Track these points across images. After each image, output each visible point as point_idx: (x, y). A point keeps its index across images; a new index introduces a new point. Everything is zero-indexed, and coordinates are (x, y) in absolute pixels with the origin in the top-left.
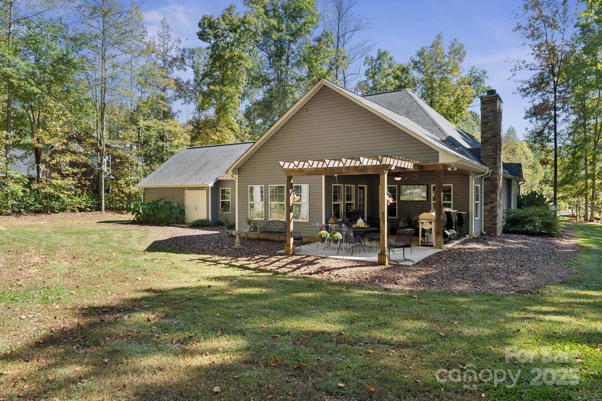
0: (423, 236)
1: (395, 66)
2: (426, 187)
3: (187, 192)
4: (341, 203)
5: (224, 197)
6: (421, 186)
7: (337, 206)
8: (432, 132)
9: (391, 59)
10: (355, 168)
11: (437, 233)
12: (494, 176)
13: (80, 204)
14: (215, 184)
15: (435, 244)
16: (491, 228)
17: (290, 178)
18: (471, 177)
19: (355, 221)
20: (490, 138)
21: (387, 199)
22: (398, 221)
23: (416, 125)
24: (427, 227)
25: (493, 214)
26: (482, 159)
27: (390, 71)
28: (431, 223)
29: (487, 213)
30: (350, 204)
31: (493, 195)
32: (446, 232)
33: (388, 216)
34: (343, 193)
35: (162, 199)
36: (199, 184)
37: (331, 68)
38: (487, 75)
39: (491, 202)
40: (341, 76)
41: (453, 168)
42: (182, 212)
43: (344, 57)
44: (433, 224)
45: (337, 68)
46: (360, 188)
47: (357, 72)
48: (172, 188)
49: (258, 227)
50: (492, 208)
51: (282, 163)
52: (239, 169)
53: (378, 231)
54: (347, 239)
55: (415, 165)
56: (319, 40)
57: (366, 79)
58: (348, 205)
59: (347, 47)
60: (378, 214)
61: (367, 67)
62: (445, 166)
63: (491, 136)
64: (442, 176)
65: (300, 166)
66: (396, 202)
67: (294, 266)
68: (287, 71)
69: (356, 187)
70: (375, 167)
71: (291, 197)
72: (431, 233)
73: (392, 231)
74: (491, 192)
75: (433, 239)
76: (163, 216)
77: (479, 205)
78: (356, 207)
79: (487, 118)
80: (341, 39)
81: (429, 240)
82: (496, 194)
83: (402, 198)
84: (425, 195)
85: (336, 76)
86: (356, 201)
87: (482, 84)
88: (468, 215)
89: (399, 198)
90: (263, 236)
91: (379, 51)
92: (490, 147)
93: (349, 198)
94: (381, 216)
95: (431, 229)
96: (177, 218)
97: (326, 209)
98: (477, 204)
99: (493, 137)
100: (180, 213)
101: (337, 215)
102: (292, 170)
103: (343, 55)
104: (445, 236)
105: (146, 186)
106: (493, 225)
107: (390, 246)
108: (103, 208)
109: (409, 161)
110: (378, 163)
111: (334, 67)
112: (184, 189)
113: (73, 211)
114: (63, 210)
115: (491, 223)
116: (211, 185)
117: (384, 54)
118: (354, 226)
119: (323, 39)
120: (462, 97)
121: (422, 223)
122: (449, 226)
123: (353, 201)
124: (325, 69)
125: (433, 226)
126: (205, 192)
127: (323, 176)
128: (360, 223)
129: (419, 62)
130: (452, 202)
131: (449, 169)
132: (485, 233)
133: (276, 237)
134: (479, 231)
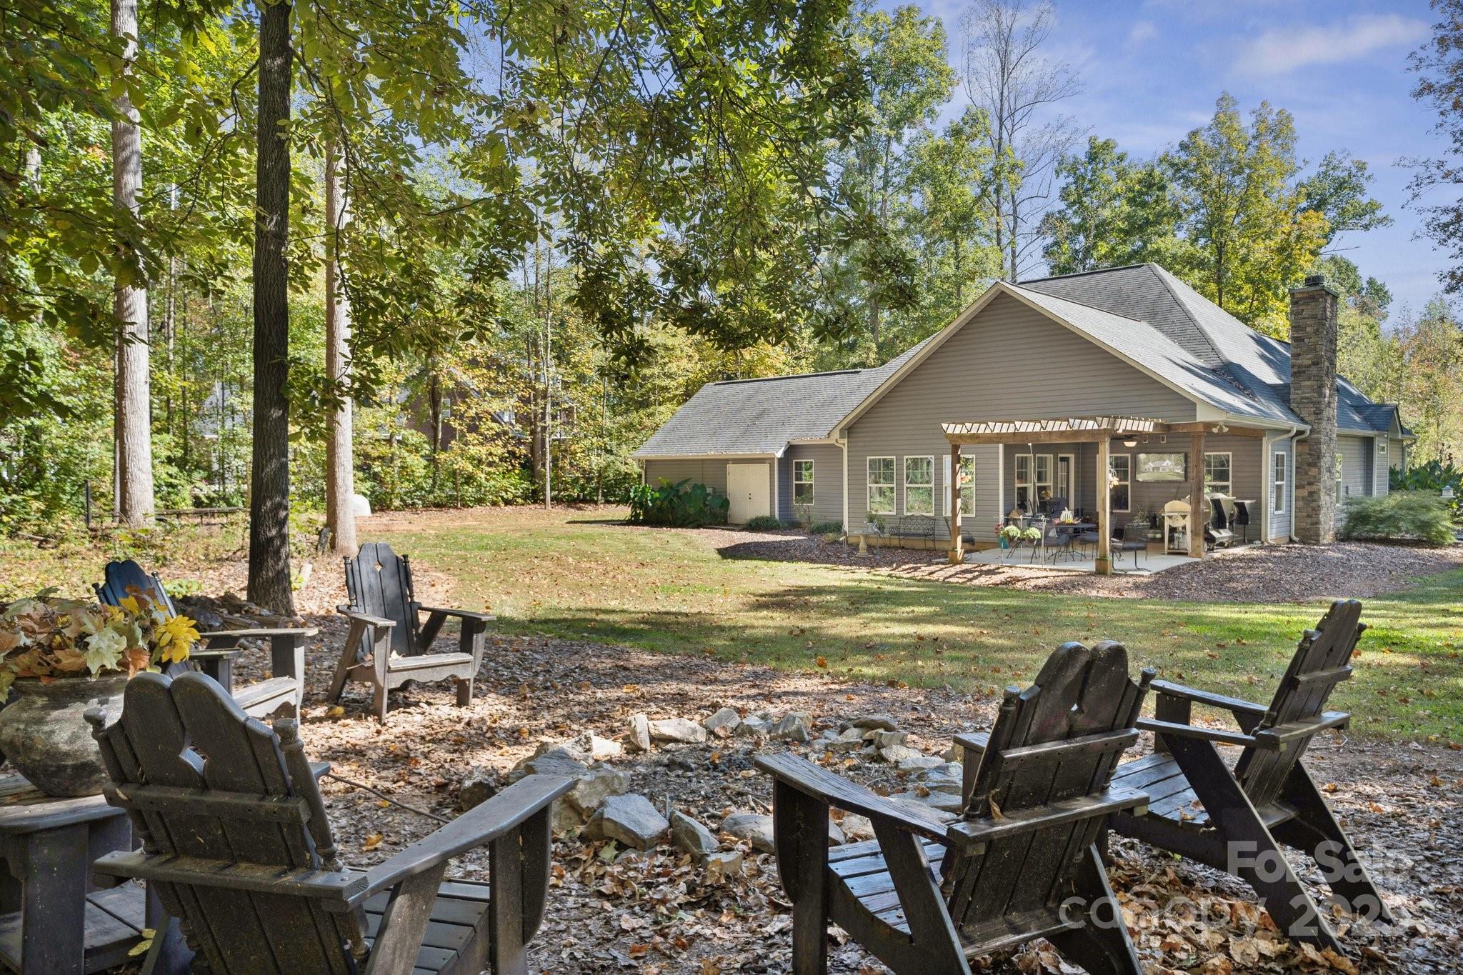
0: (1171, 540)
1: (1133, 176)
2: (1182, 457)
3: (730, 467)
4: (1031, 486)
5: (799, 477)
6: (1173, 456)
7: (1022, 492)
8: (1199, 356)
9: (1121, 159)
10: (1061, 433)
11: (1195, 534)
12: (1314, 436)
13: (506, 491)
14: (786, 452)
15: (1190, 551)
16: (1308, 530)
17: (955, 448)
18: (1265, 439)
19: (1057, 513)
20: (1309, 366)
21: (1108, 480)
22: (1131, 517)
23: (1169, 341)
24: (1179, 524)
25: (1314, 504)
26: (1293, 405)
27: (1119, 187)
28: (1184, 517)
29: (1301, 503)
30: (1044, 488)
31: (1313, 471)
32: (1214, 533)
33: (1111, 508)
34: (1032, 471)
35: (686, 481)
36: (757, 453)
37: (984, 191)
38: (1367, 173)
39: (1310, 484)
40: (1006, 207)
41: (1221, 428)
42: (725, 504)
43: (1014, 167)
44: (1188, 518)
45: (997, 191)
46: (1063, 459)
47: (1044, 192)
48: (703, 460)
49: (887, 526)
50: (1311, 494)
51: (945, 426)
52: (850, 430)
53: (1096, 530)
54: (1047, 542)
55: (1156, 425)
56: (956, 133)
57: (1064, 207)
58: (1041, 489)
59: (1019, 136)
60: (1095, 505)
61: (1062, 181)
62: (1208, 426)
63: (1309, 362)
64: (1203, 441)
65: (974, 431)
66: (1128, 483)
67: (970, 576)
68: (884, 201)
69: (1055, 458)
70: (1091, 432)
71: (958, 478)
72: (1184, 533)
73: (1118, 533)
74: (1309, 465)
75: (1187, 541)
76: (692, 511)
77: (1284, 488)
78: (1055, 492)
79: (1304, 329)
80: (1008, 124)
81: (1182, 546)
82: (1319, 468)
83: (1140, 478)
84: (1180, 470)
85: (997, 208)
86: (1055, 483)
87: (1359, 196)
88: (1258, 507)
89: (1134, 477)
90: (895, 542)
91: (1092, 141)
92: (1308, 383)
93: (1040, 477)
94: (1099, 509)
95: (1184, 528)
96: (714, 516)
97: (1005, 495)
98: (1279, 488)
99: (1315, 364)
100: (721, 507)
101: (1023, 506)
102: (961, 436)
103: (1011, 161)
104: (1210, 539)
105: (652, 456)
106: (1312, 524)
107: (1114, 549)
108: (548, 499)
109: (1146, 420)
110: (1096, 427)
111: (991, 189)
112: (725, 462)
113: (494, 504)
114: (480, 501)
115: (1309, 521)
116: (779, 454)
117: (1107, 146)
118: (1057, 521)
119: (967, 129)
120: (1298, 238)
121: (1170, 517)
122: (1220, 523)
123: (1050, 483)
124: (971, 191)
125: (1188, 522)
126: (767, 466)
127: (1001, 446)
128: (1067, 516)
129: (1186, 165)
130: (1230, 483)
131: (1215, 430)
132: (1296, 539)
133: (919, 544)
134: (1284, 534)
